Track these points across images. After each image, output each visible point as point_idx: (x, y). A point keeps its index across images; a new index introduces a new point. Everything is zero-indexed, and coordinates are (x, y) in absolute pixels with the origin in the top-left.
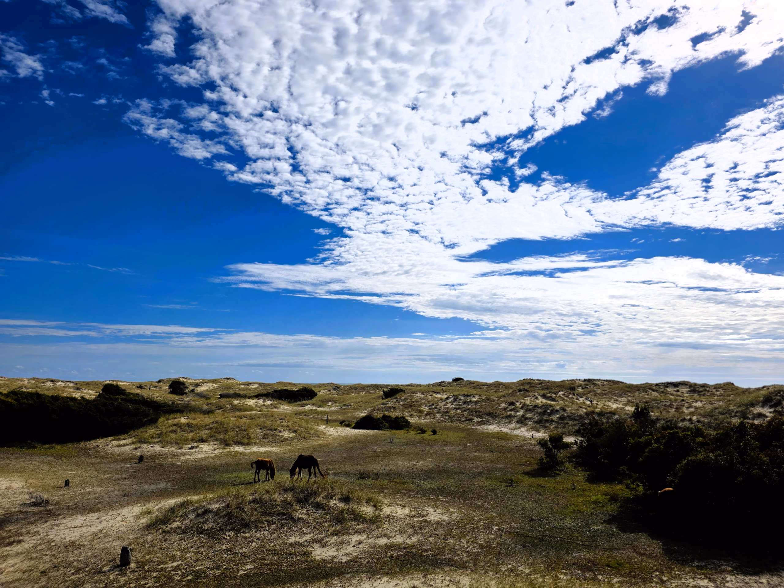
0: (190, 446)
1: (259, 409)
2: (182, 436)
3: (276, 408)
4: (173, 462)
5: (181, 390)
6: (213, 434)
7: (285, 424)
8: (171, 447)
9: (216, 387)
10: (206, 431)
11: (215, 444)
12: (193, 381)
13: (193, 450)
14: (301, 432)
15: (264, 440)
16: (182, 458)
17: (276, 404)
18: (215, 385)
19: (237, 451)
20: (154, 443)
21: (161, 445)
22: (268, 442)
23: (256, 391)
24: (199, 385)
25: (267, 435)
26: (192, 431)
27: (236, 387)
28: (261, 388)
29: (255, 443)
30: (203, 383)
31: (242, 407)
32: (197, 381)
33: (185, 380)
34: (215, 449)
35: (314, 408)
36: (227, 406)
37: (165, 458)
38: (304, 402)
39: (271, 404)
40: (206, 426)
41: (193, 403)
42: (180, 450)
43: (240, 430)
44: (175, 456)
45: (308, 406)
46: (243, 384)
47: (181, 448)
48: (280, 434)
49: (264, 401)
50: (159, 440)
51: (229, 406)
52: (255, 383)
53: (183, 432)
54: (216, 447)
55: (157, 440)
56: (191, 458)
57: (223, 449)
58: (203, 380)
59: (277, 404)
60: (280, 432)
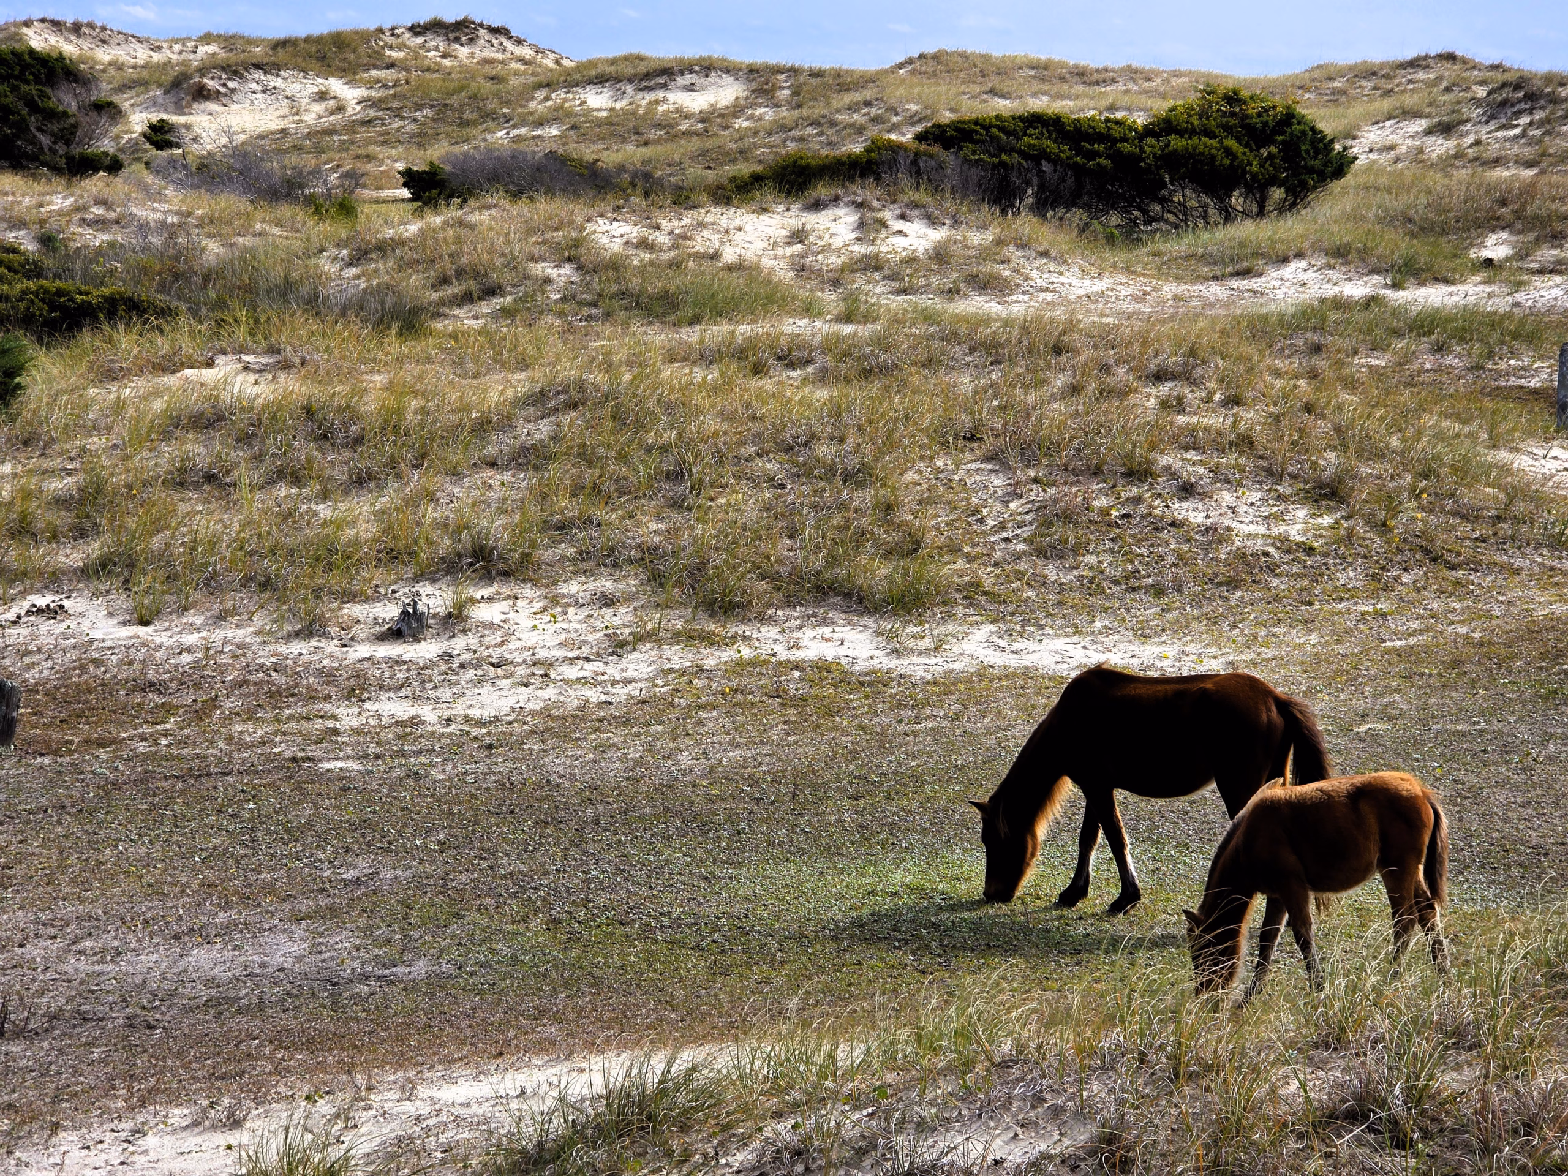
0: (390, 611)
1: (829, 298)
2: (287, 516)
3: (985, 285)
4: (285, 749)
5: (67, 136)
6: (566, 506)
7: (1216, 420)
8: (222, 617)
9: (354, 109)
10: (496, 478)
11: (608, 601)
12: (142, 54)
13: (427, 650)
14: (1390, 501)
15: (1051, 571)
16: (348, 717)
17: (984, 254)
18: (348, 93)
19: (822, 667)
20: (52, 580)
21: (122, 602)
22: (1092, 586)
23: (726, 140)
24: (202, 94)
25: (1067, 517)
26: (361, 481)
27: (538, 105)
28: (767, 113)
29: (972, 592)
30: (233, 71)
31: (675, 283)
32: (171, 54)
33: (69, 48)
34: (618, 646)
35: (1356, 289)
36: (541, 269)
37: (201, 713)
38: (1245, 230)
39: (940, 256)
40: (483, 427)
41: (214, 250)
42: (297, 647)
43: (804, 472)
44: (276, 696)
45: (1294, 270)
46: (600, 80)
47: (311, 629)
48: (1192, 513)
49: (868, 228)
50: (95, 548)
51: (562, 274)
52: (707, 67)
53: (283, 491)
54: (621, 619)
55: (72, 556)
56: (428, 714)
57: (689, 638)
58: (228, 41)
59: (994, 252)
60: (1187, 491)
